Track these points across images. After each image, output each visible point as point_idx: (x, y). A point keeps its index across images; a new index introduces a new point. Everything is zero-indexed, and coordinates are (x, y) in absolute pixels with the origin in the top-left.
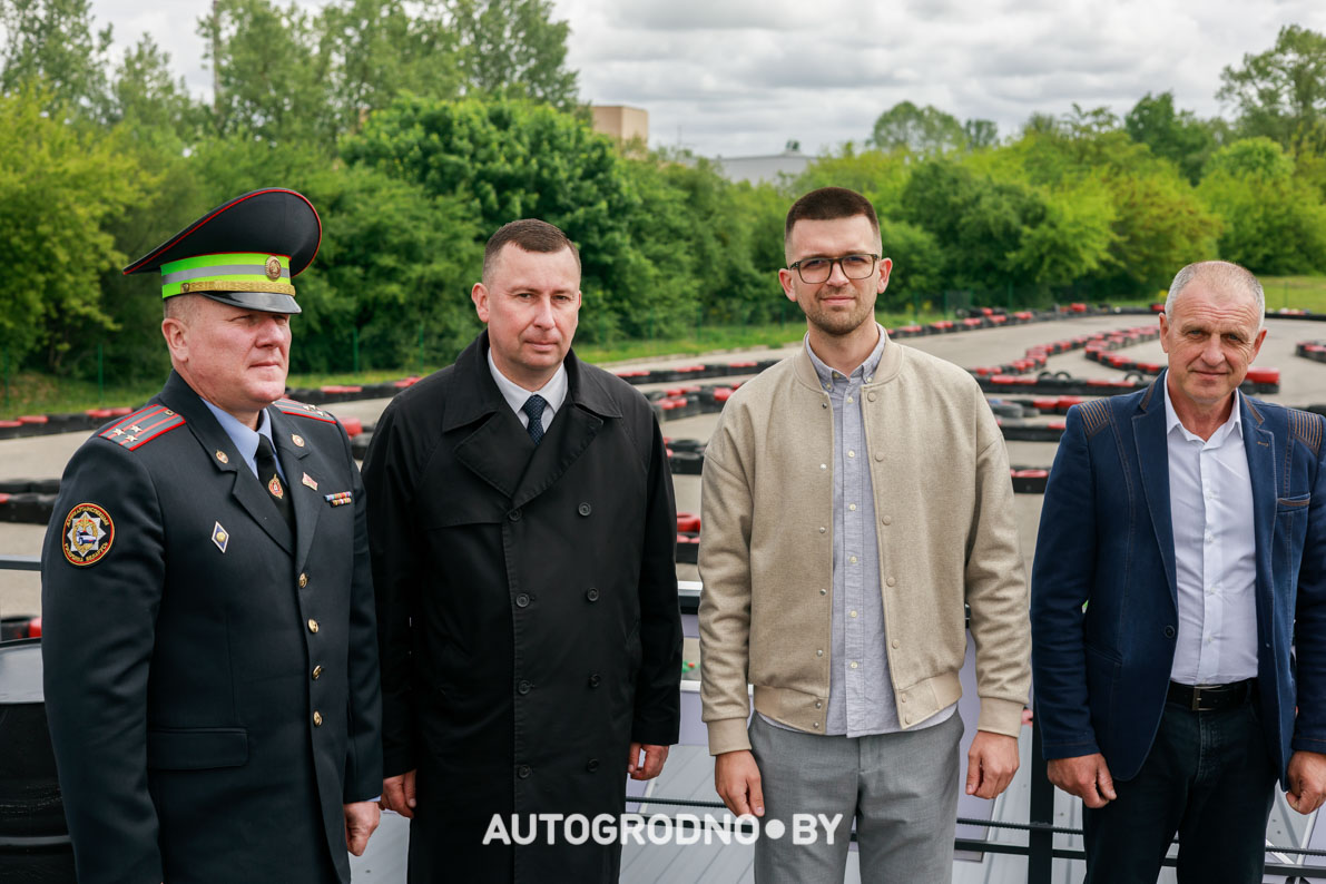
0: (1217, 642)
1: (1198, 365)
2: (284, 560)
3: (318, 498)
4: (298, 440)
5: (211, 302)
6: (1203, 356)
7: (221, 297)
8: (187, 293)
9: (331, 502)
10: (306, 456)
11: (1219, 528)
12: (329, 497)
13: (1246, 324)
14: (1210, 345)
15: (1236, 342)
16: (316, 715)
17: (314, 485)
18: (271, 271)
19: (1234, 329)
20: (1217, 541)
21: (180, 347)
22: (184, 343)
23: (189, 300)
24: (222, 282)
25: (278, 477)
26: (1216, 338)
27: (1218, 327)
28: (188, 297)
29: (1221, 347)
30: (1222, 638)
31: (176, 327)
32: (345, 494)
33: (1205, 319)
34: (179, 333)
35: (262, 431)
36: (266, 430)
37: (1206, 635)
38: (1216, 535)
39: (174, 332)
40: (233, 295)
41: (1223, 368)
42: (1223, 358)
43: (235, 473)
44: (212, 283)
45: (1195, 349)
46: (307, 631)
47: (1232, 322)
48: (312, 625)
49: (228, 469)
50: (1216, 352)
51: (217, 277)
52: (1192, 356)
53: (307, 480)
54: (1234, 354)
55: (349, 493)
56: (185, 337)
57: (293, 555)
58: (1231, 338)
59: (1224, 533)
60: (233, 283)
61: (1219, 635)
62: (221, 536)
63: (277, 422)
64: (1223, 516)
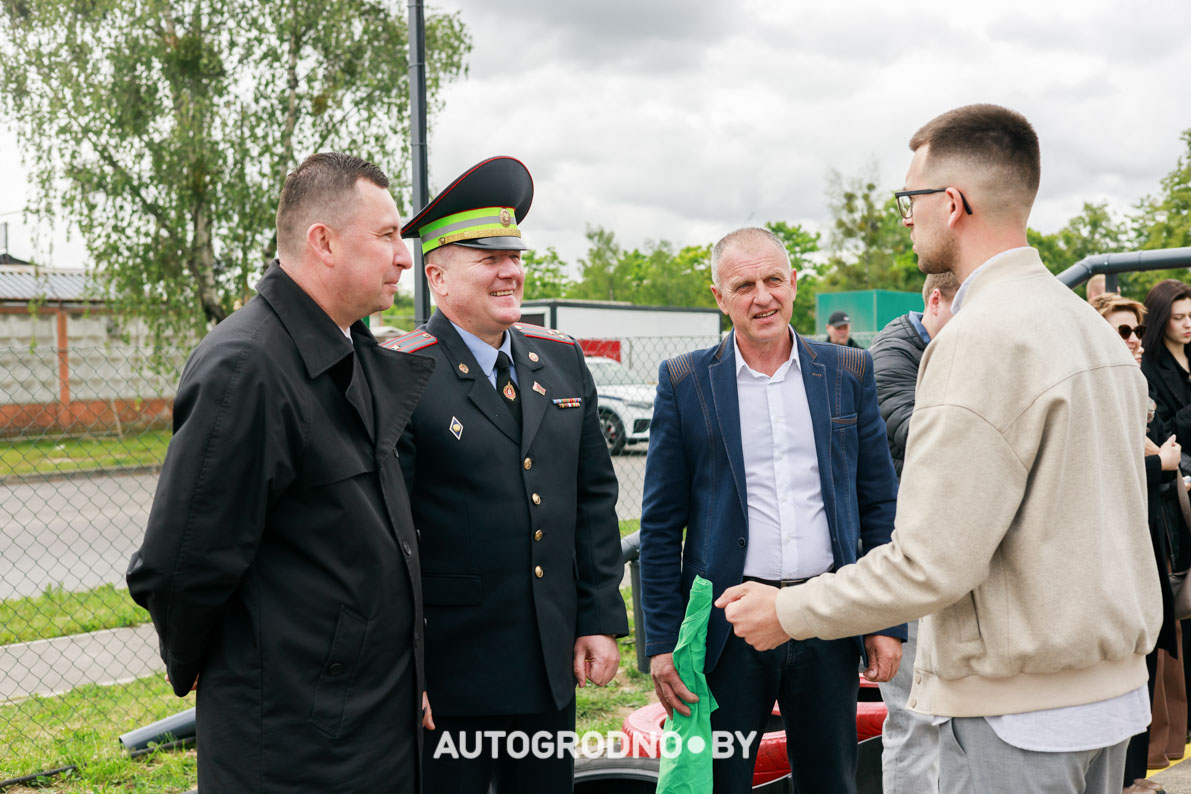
0: (794, 541)
1: (756, 310)
2: (511, 448)
3: (547, 402)
4: (533, 357)
5: (462, 250)
6: (755, 301)
7: (470, 243)
8: (444, 246)
9: (557, 405)
10: (539, 369)
11: (785, 447)
12: (555, 401)
13: (777, 265)
14: (757, 291)
15: (777, 282)
16: (538, 569)
17: (543, 391)
18: (504, 220)
19: (770, 273)
20: (786, 458)
21: (440, 285)
22: (443, 281)
23: (446, 251)
24: (469, 232)
25: (512, 383)
26: (760, 284)
27: (758, 275)
28: (445, 249)
29: (766, 290)
30: (797, 538)
31: (436, 269)
32: (574, 399)
33: (748, 273)
34: (439, 274)
35: (502, 349)
36: (507, 349)
37: (784, 536)
38: (784, 452)
39: (434, 273)
40: (479, 241)
41: (774, 306)
42: (771, 297)
43: (474, 380)
44: (462, 234)
45: (747, 298)
46: (530, 503)
47: (766, 269)
48: (535, 498)
49: (468, 377)
50: (763, 294)
51: (467, 229)
52: (747, 306)
53: (536, 387)
54: (779, 292)
55: (579, 399)
56: (445, 277)
57: (519, 445)
58: (771, 280)
59: (791, 451)
60: (478, 232)
61: (795, 535)
62: (456, 427)
63: (517, 342)
64: (789, 436)
